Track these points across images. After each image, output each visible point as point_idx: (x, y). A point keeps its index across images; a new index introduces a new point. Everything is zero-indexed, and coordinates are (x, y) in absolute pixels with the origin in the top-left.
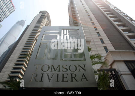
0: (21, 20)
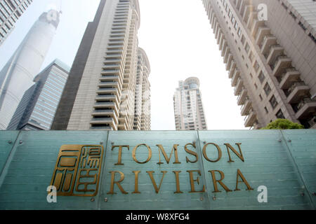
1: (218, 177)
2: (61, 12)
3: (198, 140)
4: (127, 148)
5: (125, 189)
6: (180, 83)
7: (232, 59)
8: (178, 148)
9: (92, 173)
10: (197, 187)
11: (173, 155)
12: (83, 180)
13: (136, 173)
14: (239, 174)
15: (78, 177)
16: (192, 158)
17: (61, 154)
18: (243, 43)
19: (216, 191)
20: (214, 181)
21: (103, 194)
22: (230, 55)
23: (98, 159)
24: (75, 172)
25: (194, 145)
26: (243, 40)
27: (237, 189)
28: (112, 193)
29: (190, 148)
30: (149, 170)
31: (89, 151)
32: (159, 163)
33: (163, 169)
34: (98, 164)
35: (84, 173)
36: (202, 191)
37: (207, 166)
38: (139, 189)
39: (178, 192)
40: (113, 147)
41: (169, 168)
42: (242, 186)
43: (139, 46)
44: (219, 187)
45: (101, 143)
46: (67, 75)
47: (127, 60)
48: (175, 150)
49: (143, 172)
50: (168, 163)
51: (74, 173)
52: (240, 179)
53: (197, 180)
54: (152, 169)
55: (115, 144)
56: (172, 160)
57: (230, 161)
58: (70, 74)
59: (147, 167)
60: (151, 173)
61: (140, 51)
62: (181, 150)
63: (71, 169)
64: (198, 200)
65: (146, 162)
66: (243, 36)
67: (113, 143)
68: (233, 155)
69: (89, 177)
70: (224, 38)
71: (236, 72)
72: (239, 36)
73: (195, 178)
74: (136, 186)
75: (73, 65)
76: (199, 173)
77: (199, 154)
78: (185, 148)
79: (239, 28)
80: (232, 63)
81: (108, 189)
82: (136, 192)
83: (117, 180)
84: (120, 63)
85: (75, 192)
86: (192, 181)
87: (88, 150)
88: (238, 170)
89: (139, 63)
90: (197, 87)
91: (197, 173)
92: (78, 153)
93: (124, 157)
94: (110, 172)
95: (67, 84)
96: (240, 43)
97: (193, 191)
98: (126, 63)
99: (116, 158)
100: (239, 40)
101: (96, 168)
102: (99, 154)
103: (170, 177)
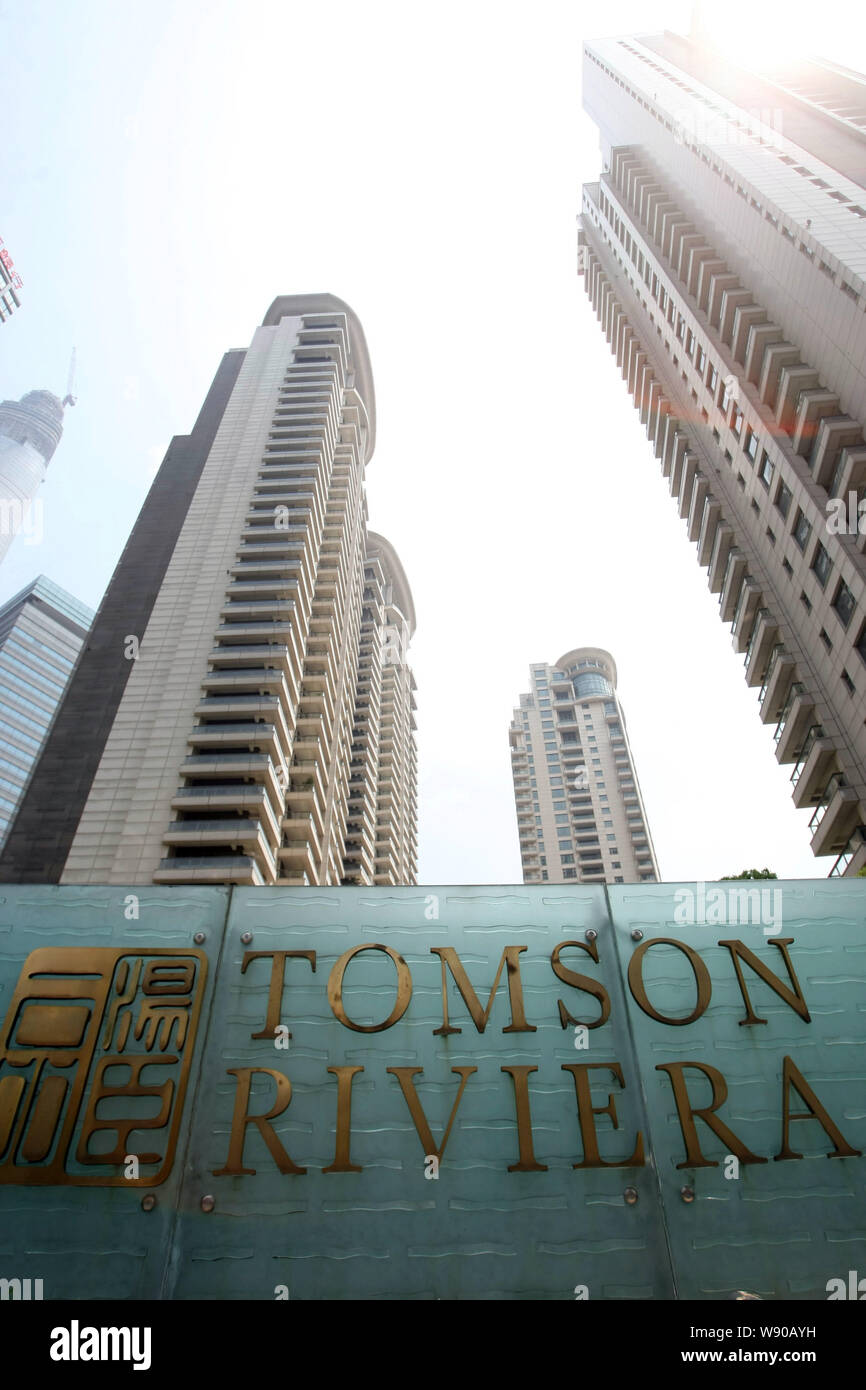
0: (28, 390)
1: (698, 1093)
2: (69, 400)
3: (610, 924)
4: (306, 962)
5: (294, 1152)
6: (538, 672)
7: (743, 574)
8: (522, 963)
9: (154, 1077)
10: (611, 1143)
11: (502, 993)
12: (113, 1110)
13: (345, 1076)
14: (791, 1079)
15: (91, 1094)
16: (584, 1006)
17: (27, 988)
18: (784, 513)
19: (693, 1160)
20: (686, 1114)
21: (197, 1176)
22: (733, 559)
23: (182, 1014)
24: (80, 1071)
25: (590, 948)
26: (782, 500)
27: (784, 1154)
28: (236, 1170)
29: (573, 961)
30: (397, 1060)
31: (146, 976)
32: (444, 1032)
33: (459, 1059)
34: (179, 1035)
35: (119, 1078)
36: (634, 1161)
37: (652, 1046)
38: (357, 1153)
39: (526, 1164)
40: (250, 959)
41: (487, 1053)
42: (807, 1136)
43: (370, 526)
44: (708, 1142)
45: (200, 942)
46: (80, 643)
47: (319, 581)
48: (512, 969)
49: (376, 1070)
50: (481, 1028)
51: (76, 1074)
52: (796, 1104)
53: (610, 1110)
54: (411, 1059)
55: (257, 947)
56: (500, 1017)
57: (750, 1019)
58: (91, 638)
59: (392, 1049)
60: (407, 1077)
61: (374, 546)
62: (535, 971)
63: (64, 1056)
64: (619, 1202)
65: (384, 1026)
66: (781, 485)
67: (247, 943)
68: (759, 993)
69: (140, 1092)
70: (706, 492)
71: (762, 625)
72: (767, 486)
73: (598, 1100)
74: (344, 1137)
75: (107, 603)
76: (618, 1077)
77: (614, 992)
78: (555, 960)
79: (765, 456)
80: (747, 591)
81: (221, 1155)
82: (342, 1163)
83: (260, 1108)
84: (292, 596)
85: (74, 1169)
86: (585, 1115)
87: (140, 968)
88: (787, 1062)
89: (369, 593)
90: (606, 689)
91: (605, 1075)
92: (102, 986)
93: (294, 1001)
94: (231, 1073)
95: (77, 678)
96: (770, 514)
97: (590, 1160)
98: (318, 597)
99: (257, 1008)
100: (767, 501)
101: (172, 1050)
102: (188, 992)
103: (490, 1096)
